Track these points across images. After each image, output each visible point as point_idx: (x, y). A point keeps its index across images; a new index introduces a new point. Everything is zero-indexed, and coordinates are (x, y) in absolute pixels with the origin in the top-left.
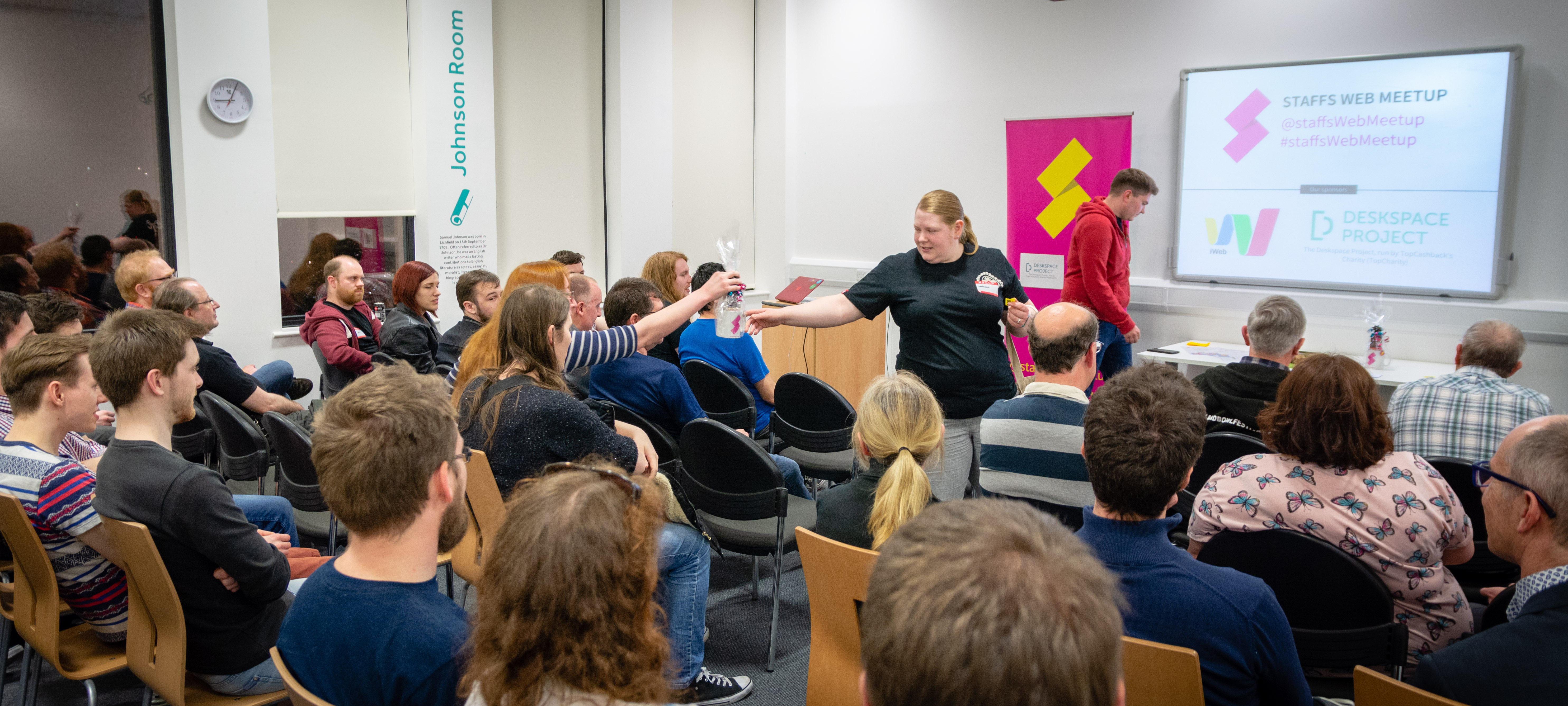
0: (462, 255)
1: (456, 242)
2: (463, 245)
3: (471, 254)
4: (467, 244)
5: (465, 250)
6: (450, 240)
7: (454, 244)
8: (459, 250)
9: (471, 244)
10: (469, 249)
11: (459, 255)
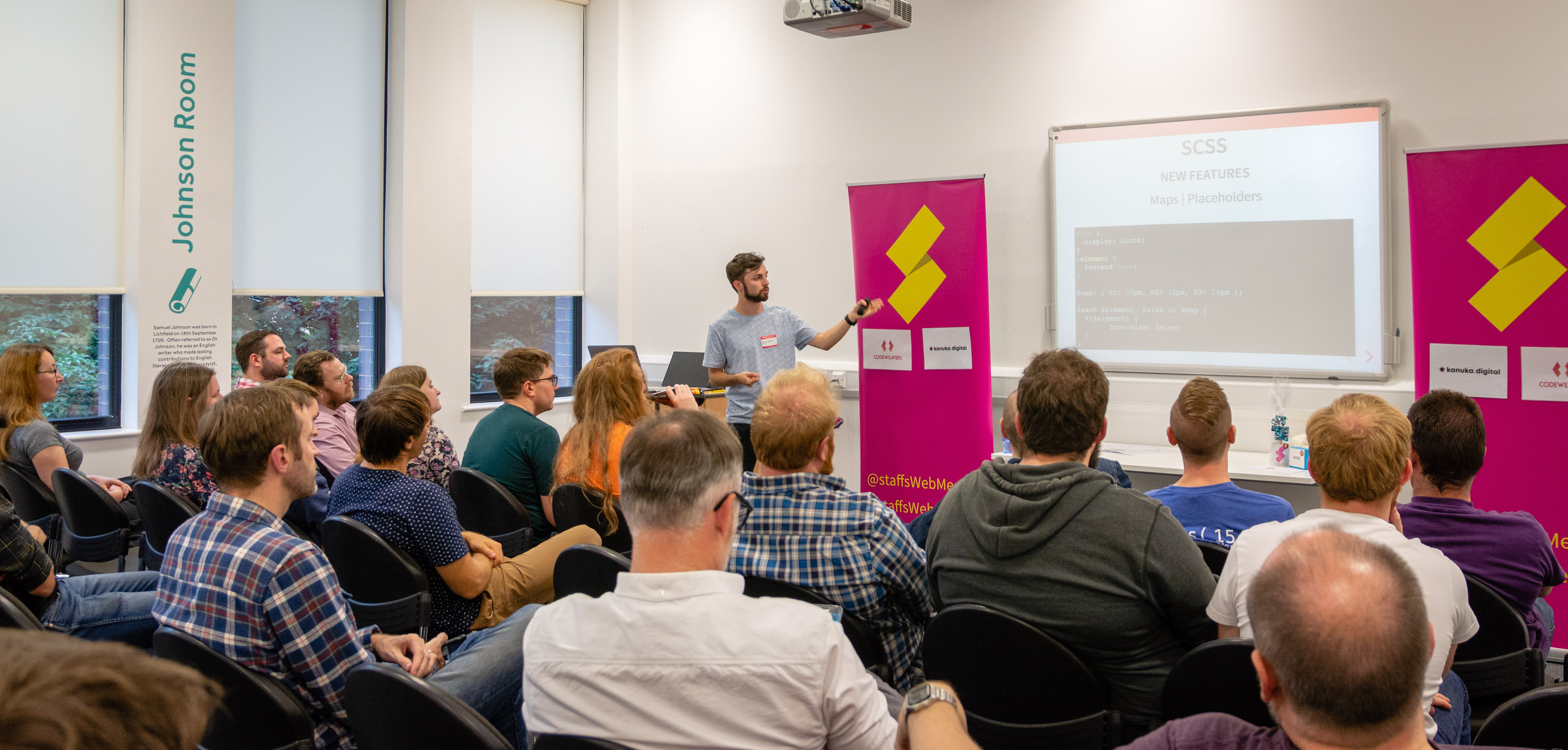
0: (183, 349)
1: (176, 334)
2: (185, 337)
3: (195, 349)
4: (190, 337)
5: (187, 343)
6: (167, 331)
7: (173, 337)
8: (180, 343)
9: (196, 337)
10: (193, 343)
11: (180, 350)
